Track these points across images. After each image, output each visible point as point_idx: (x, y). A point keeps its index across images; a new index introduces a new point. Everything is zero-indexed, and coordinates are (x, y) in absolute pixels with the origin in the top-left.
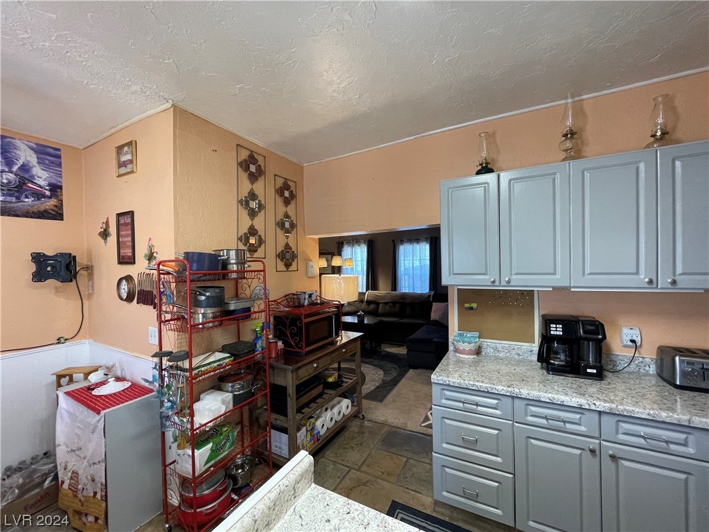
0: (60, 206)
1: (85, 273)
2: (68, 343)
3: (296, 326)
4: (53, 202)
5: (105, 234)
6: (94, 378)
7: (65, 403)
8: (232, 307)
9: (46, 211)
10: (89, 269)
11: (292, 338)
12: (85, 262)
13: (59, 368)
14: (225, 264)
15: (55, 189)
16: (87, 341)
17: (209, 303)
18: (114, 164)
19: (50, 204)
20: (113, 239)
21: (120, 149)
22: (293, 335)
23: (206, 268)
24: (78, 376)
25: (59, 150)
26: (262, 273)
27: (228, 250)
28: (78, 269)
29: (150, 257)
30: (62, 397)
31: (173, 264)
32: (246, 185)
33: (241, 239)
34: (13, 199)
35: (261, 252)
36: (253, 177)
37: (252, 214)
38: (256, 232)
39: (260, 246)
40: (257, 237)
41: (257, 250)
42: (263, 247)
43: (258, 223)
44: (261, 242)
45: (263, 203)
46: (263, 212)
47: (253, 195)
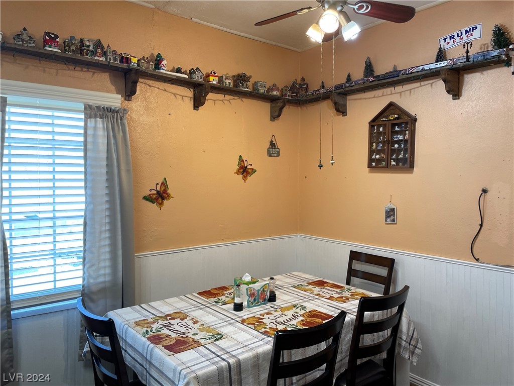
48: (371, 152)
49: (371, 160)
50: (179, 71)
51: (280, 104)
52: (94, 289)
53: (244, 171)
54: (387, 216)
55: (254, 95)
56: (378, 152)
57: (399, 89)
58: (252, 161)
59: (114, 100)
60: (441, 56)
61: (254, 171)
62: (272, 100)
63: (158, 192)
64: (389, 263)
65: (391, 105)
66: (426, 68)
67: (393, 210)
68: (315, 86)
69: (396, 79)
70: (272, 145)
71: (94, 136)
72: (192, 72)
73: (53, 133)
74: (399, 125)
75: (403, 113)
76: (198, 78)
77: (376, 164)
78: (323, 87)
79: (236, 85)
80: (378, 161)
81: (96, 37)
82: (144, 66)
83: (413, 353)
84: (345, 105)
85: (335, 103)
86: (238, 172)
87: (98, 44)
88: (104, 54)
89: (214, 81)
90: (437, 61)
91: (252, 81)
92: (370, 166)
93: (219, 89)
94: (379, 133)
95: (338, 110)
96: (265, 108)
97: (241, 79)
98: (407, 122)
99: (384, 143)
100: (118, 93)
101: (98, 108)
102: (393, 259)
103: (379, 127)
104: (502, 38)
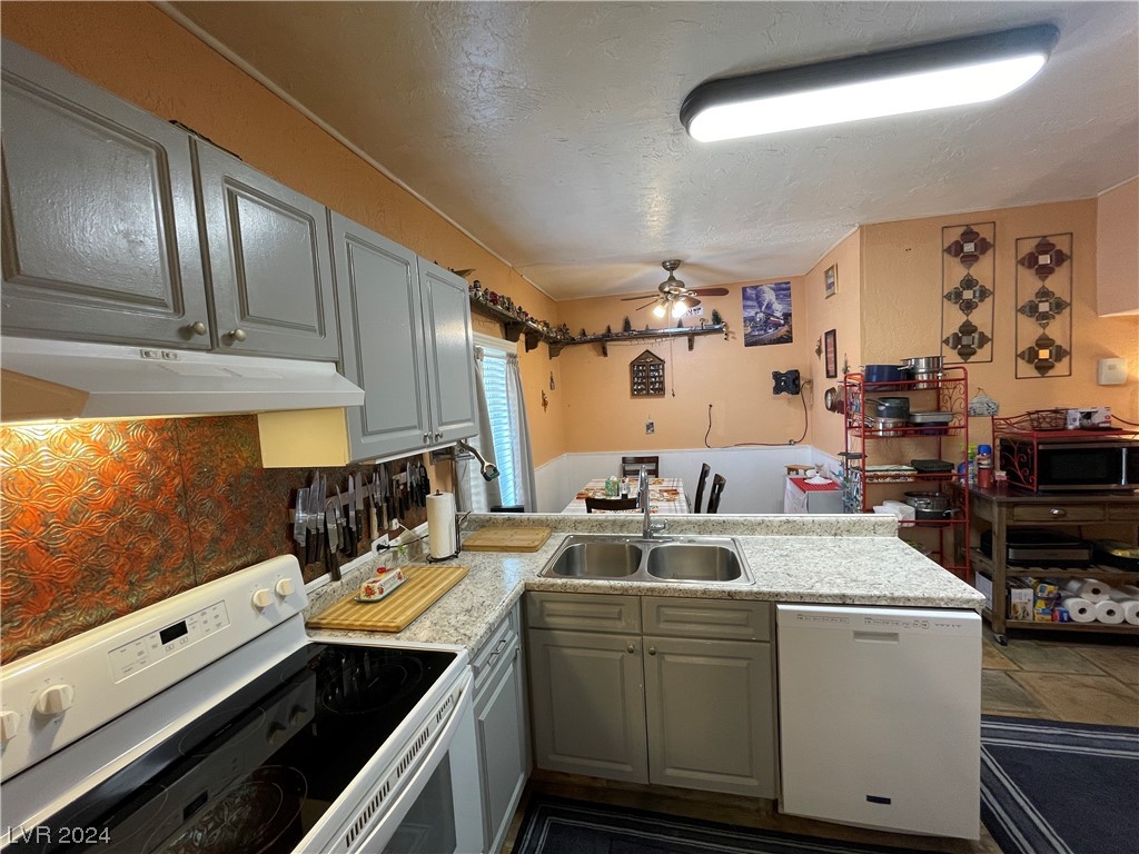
0: (790, 332)
1: (808, 386)
2: (797, 445)
3: (1027, 454)
4: (786, 328)
5: (819, 352)
6: (809, 473)
7: (790, 485)
8: (919, 419)
9: (781, 337)
10: (810, 382)
11: (1021, 469)
12: (808, 377)
13: (790, 464)
14: (910, 374)
15: (787, 316)
16: (810, 447)
17: (890, 413)
18: (824, 287)
19: (783, 330)
20: (823, 355)
21: (827, 272)
22: (1022, 466)
23: (886, 379)
24: (801, 472)
25: (789, 283)
26: (963, 382)
27: (917, 360)
28: (802, 383)
29: (846, 371)
30: (788, 481)
31: (859, 377)
32: (958, 272)
33: (946, 342)
34: (763, 332)
35: (983, 354)
36: (969, 260)
37: (968, 307)
38: (975, 329)
39: (981, 346)
40: (976, 335)
41: (974, 353)
42: (988, 346)
43: (979, 317)
44: (984, 340)
45: (989, 286)
46: (989, 300)
47: (969, 283)
48: (633, 384)
49: (633, 390)
51: (560, 346)
53: (545, 403)
54: (648, 429)
56: (639, 384)
57: (653, 341)
60: (681, 324)
61: (548, 403)
64: (655, 460)
65: (647, 351)
66: (672, 330)
67: (652, 424)
69: (647, 334)
70: (552, 380)
71: (511, 379)
74: (653, 365)
75: (656, 357)
77: (636, 393)
78: (584, 334)
80: (639, 391)
82: (523, 318)
84: (606, 349)
85: (598, 348)
86: (542, 404)
90: (678, 327)
92: (633, 395)
94: (639, 371)
95: (600, 352)
98: (659, 363)
99: (642, 378)
101: (510, 355)
102: (657, 458)
103: (638, 366)
104: (717, 318)
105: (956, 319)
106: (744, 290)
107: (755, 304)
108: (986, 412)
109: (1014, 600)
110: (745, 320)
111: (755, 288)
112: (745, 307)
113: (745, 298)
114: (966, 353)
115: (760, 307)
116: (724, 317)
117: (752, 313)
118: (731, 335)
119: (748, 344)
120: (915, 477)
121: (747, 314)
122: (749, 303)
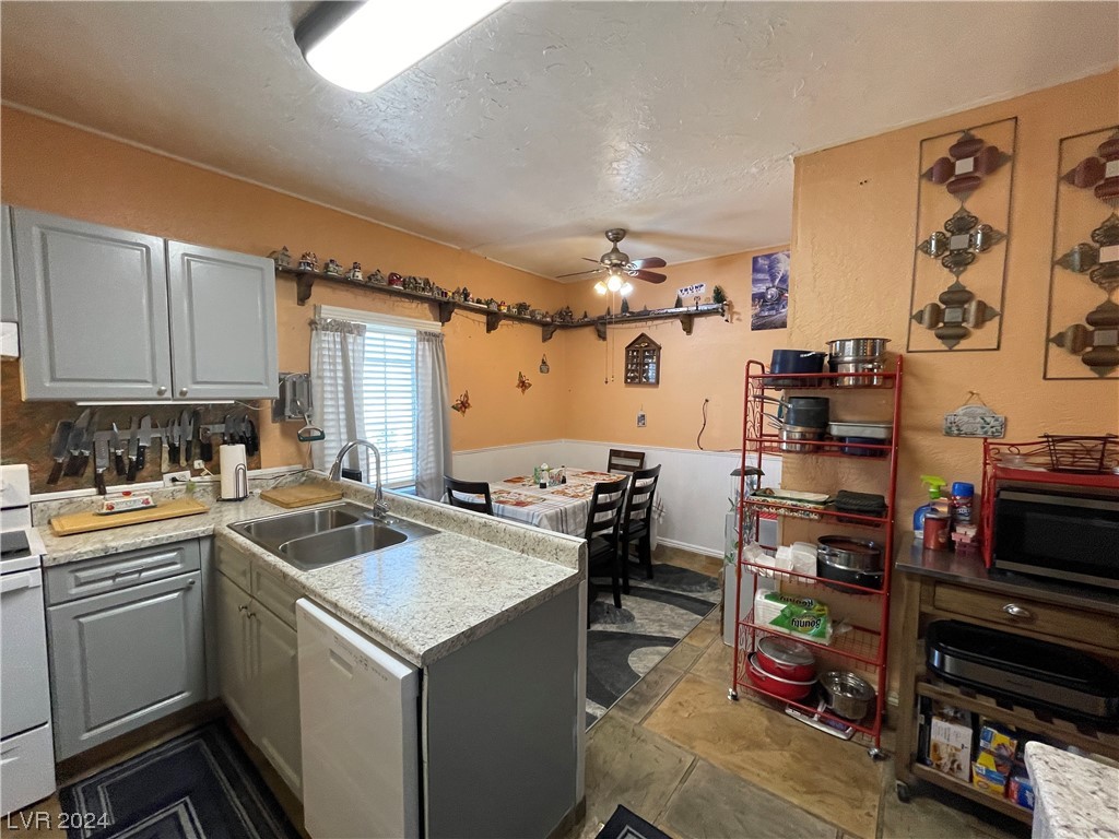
8: (839, 431)
17: (795, 419)
32: (945, 206)
33: (919, 317)
34: (774, 312)
35: (984, 336)
36: (965, 186)
37: (959, 261)
38: (969, 297)
39: (979, 324)
40: (973, 307)
41: (965, 335)
42: (992, 325)
43: (980, 279)
44: (984, 314)
45: (1000, 225)
46: (998, 250)
47: (962, 224)
48: (627, 371)
49: (627, 378)
50: (479, 302)
51: (551, 329)
52: (425, 478)
53: (523, 385)
54: (639, 421)
55: (533, 321)
56: (633, 371)
57: (650, 323)
58: (529, 378)
59: (435, 326)
60: (679, 304)
61: (530, 385)
62: (544, 325)
63: (462, 402)
64: (641, 456)
65: (642, 335)
66: (669, 311)
67: (643, 416)
68: (578, 316)
69: (645, 316)
70: (544, 362)
71: (423, 356)
72: (487, 303)
73: (385, 352)
74: (648, 351)
75: (651, 342)
76: (494, 308)
77: (631, 380)
78: (586, 316)
79: (519, 313)
80: (633, 379)
81: (424, 276)
82: (457, 298)
83: (660, 515)
84: (605, 333)
85: (598, 331)
86: (518, 386)
87: (427, 282)
88: (431, 289)
89: (504, 310)
90: (676, 307)
91: (530, 309)
92: (626, 382)
93: (508, 317)
94: (633, 357)
95: (599, 336)
96: (538, 331)
97: (522, 307)
98: (654, 349)
99: (637, 364)
100: (435, 320)
101: (426, 333)
102: (644, 454)
103: (633, 351)
104: (719, 296)
105: (938, 280)
106: (755, 260)
107: (767, 277)
108: (980, 431)
109: (936, 737)
110: (755, 297)
111: (768, 256)
112: (755, 281)
113: (756, 270)
114: (952, 335)
115: (773, 280)
116: (730, 295)
117: (762, 288)
118: (735, 317)
119: (756, 327)
120: (822, 515)
121: (756, 290)
122: (760, 276)
